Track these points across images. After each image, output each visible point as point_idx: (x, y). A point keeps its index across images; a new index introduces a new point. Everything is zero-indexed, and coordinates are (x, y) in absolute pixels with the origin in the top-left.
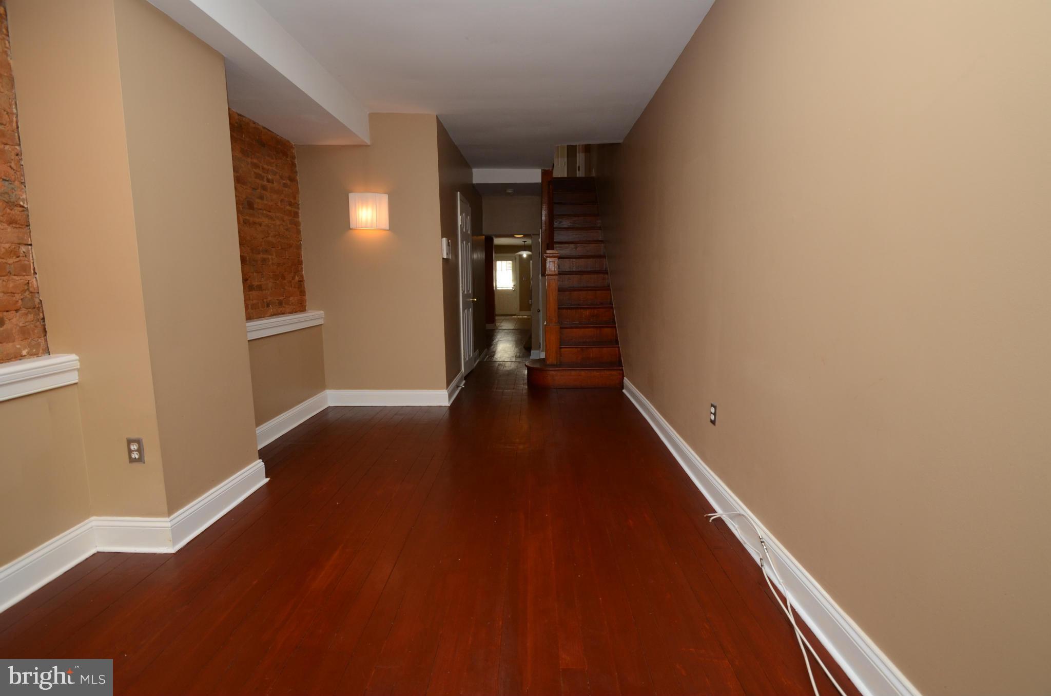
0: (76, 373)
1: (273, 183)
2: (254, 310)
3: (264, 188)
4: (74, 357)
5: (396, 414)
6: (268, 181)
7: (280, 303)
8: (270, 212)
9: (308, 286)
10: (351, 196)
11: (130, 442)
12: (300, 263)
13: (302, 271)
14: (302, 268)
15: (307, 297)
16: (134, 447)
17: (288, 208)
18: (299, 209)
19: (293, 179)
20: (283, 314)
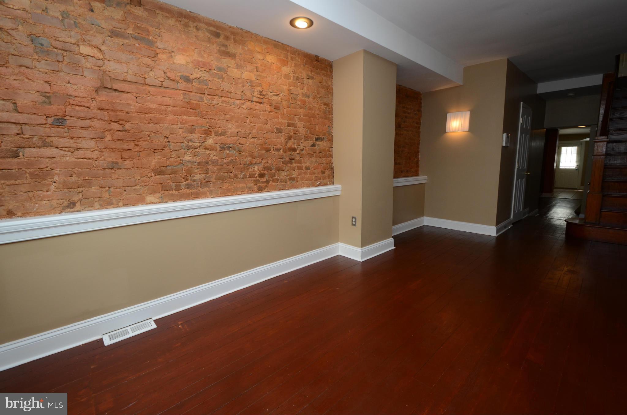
0: (340, 191)
1: (410, 114)
2: (398, 174)
3: (406, 117)
4: (340, 186)
5: (460, 235)
6: (408, 113)
7: (407, 171)
8: (407, 128)
9: (421, 164)
10: (448, 115)
11: (353, 218)
12: (419, 152)
13: (419, 156)
14: (419, 154)
15: (420, 169)
16: (354, 220)
17: (416, 125)
18: (420, 124)
19: (419, 111)
20: (407, 176)
